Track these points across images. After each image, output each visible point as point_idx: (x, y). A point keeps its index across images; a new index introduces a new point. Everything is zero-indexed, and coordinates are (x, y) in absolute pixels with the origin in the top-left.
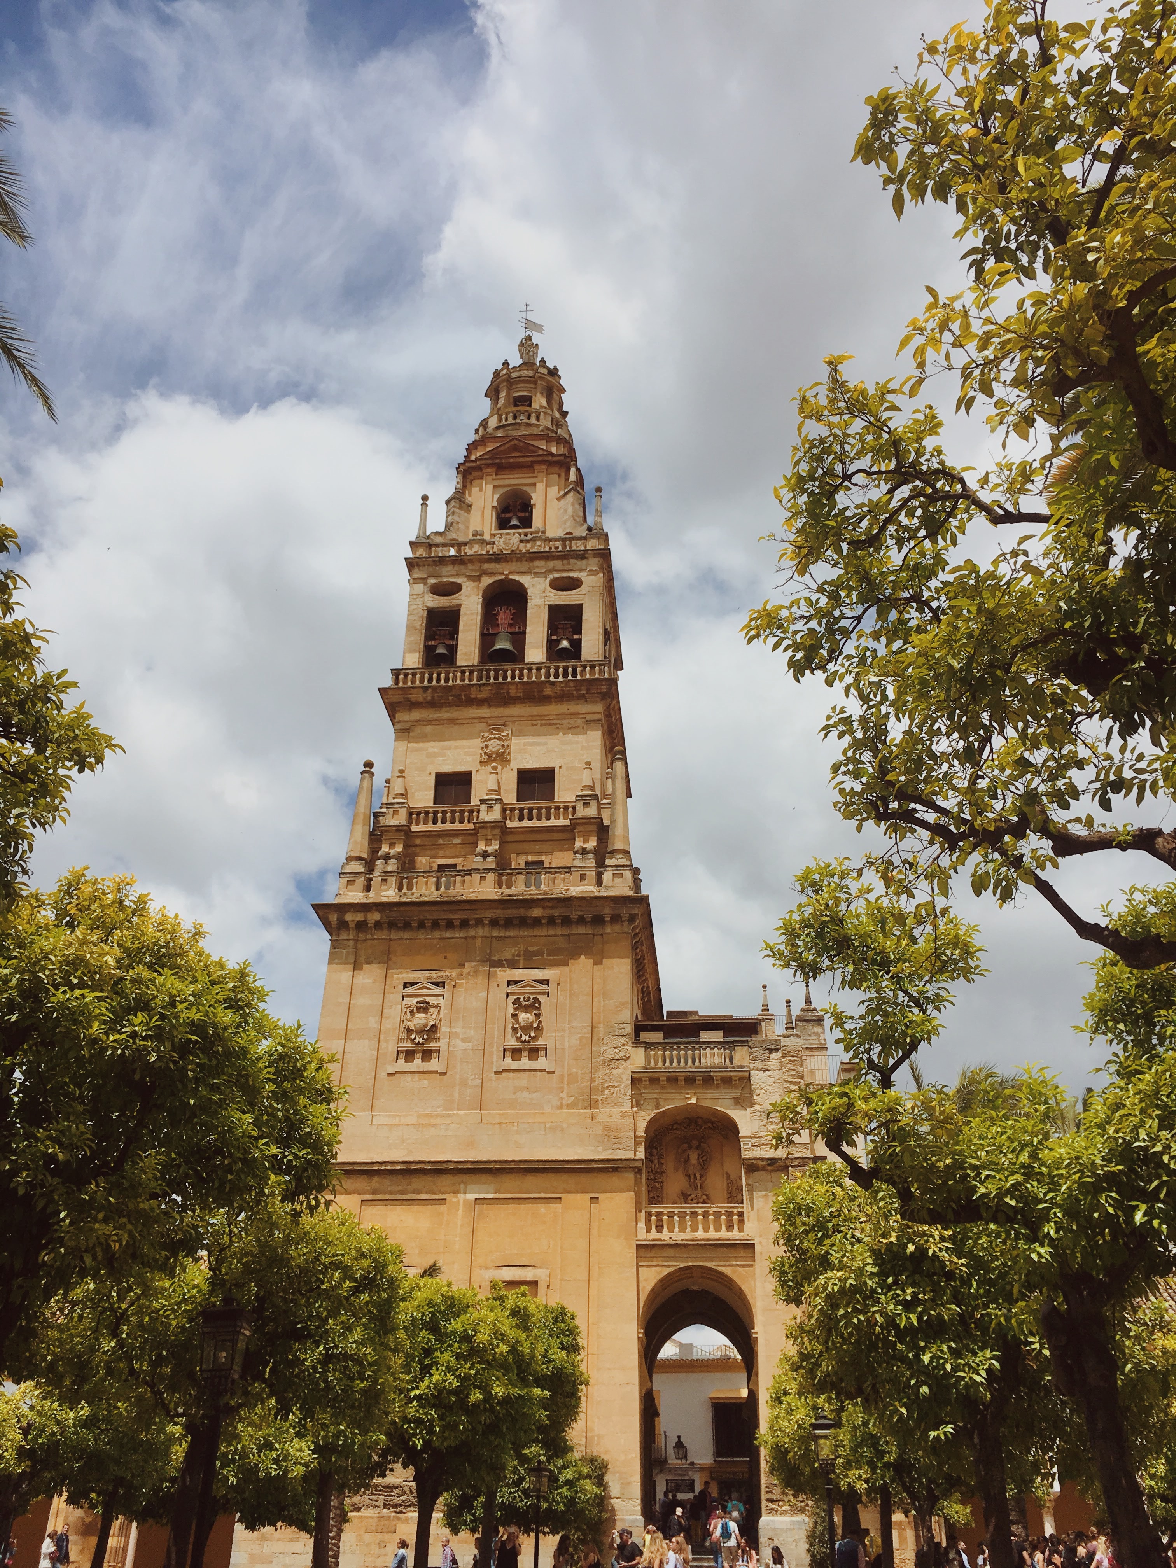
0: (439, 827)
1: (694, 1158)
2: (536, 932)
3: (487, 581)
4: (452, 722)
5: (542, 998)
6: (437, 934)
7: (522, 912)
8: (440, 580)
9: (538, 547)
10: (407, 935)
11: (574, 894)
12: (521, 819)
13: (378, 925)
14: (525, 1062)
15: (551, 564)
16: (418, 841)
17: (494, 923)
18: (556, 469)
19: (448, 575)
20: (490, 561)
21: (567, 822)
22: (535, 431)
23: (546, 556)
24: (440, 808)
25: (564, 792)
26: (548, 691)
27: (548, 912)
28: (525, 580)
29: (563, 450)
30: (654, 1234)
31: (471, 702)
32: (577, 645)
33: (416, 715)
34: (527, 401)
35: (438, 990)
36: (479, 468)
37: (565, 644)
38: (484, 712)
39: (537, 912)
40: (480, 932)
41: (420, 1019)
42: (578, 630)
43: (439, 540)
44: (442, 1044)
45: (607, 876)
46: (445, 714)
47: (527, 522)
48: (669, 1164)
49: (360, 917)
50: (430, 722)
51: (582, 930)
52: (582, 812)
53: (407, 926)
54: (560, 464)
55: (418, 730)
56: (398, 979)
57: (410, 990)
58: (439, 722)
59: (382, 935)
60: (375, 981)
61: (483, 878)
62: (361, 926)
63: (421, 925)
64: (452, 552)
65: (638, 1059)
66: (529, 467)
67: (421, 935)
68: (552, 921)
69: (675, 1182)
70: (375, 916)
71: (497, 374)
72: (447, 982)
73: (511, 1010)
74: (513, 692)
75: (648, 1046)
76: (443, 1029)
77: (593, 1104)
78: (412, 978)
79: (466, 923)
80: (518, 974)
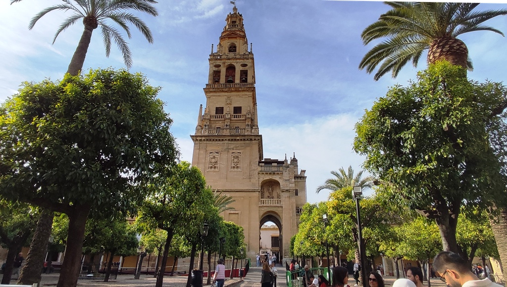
0: (217, 119)
1: (270, 189)
2: (238, 142)
3: (226, 64)
4: (219, 96)
5: (239, 156)
6: (217, 142)
7: (235, 138)
8: (216, 64)
9: (238, 57)
10: (211, 142)
11: (246, 134)
12: (234, 117)
13: (204, 140)
14: (236, 170)
15: (241, 61)
16: (212, 122)
17: (229, 140)
18: (242, 38)
19: (218, 62)
20: (227, 60)
21: (244, 119)
22: (237, 29)
23: (240, 59)
24: (217, 115)
25: (244, 112)
26: (240, 90)
27: (241, 138)
28: (235, 64)
29: (243, 34)
30: (262, 204)
31: (223, 91)
32: (246, 79)
33: (211, 94)
34: (235, 22)
35: (217, 154)
36: (224, 38)
37: (244, 79)
38: (226, 94)
39: (238, 138)
40: (226, 142)
41: (213, 160)
42: (247, 76)
43: (215, 54)
44: (218, 165)
45: (253, 131)
46: (218, 94)
47: (235, 51)
48: (265, 190)
49: (200, 138)
50: (214, 96)
51: (248, 142)
52: (247, 116)
54: (242, 37)
55: (212, 98)
56: (208, 152)
57: (211, 154)
58: (216, 96)
59: (205, 142)
60: (204, 152)
61: (226, 131)
62: (201, 140)
63: (213, 140)
64: (219, 57)
65: (260, 169)
66: (236, 37)
67: (213, 142)
68: (241, 140)
69: (266, 194)
70: (203, 138)
71: (228, 16)
72: (219, 152)
73: (233, 159)
74: (233, 89)
75: (261, 166)
76: (219, 162)
77: (250, 178)
78: (211, 151)
79: (223, 140)
80: (234, 151)
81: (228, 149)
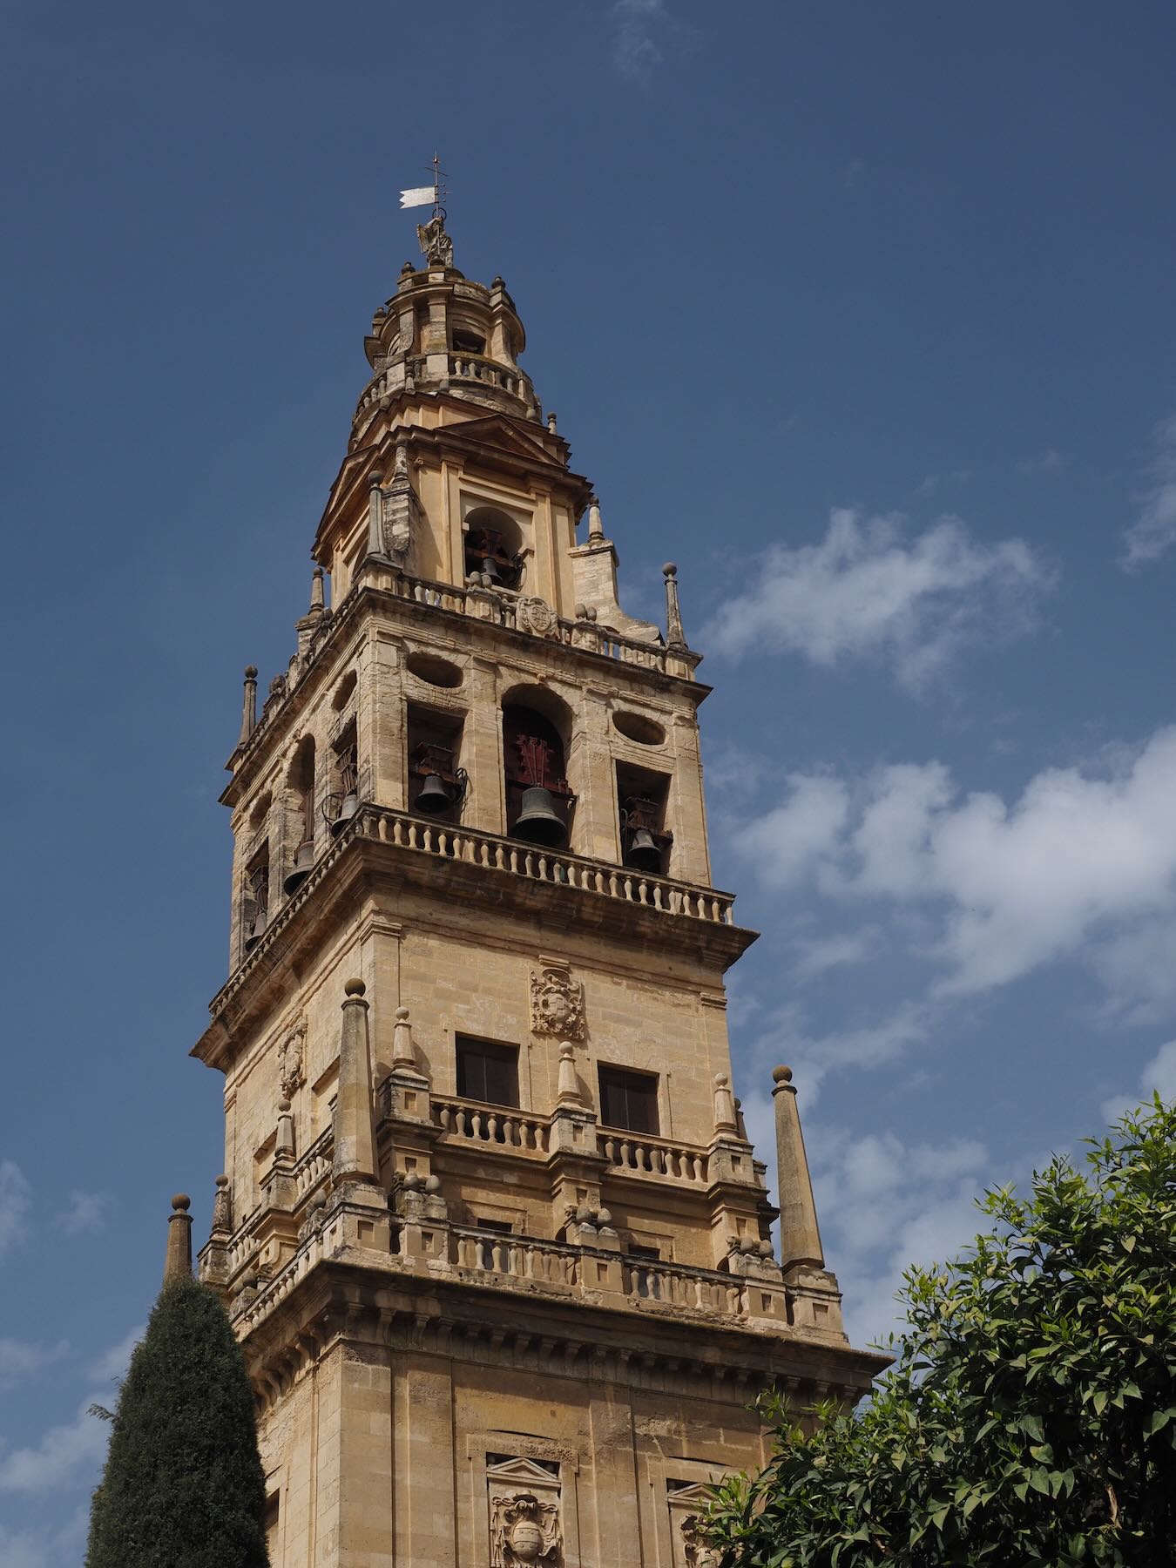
0: (479, 1143)
2: (702, 1391)
3: (508, 680)
4: (475, 939)
6: (532, 1364)
7: (688, 1350)
8: (424, 649)
10: (483, 1355)
11: (758, 1330)
13: (433, 1325)
15: (613, 683)
17: (636, 1362)
19: (438, 643)
20: (506, 641)
21: (696, 1185)
23: (603, 666)
24: (473, 1105)
25: (677, 1124)
26: (645, 926)
27: (730, 1360)
28: (571, 697)
32: (661, 848)
33: (408, 906)
35: (548, 1478)
36: (436, 450)
38: (533, 935)
39: (711, 1355)
40: (613, 1374)
41: (526, 1532)
42: (662, 820)
45: (802, 1307)
46: (463, 919)
50: (435, 927)
52: (724, 1171)
53: (485, 1337)
55: (415, 938)
56: (474, 1442)
57: (499, 1470)
58: (449, 932)
59: (440, 1347)
60: (434, 1441)
61: (602, 1267)
62: (403, 1322)
63: (510, 1341)
66: (521, 480)
67: (508, 1359)
68: (730, 1376)
70: (431, 1308)
72: (563, 1464)
73: (680, 1539)
74: (587, 912)
76: (571, 1560)
78: (501, 1444)
79: (586, 1353)
80: (683, 1470)
81: (635, 1440)
